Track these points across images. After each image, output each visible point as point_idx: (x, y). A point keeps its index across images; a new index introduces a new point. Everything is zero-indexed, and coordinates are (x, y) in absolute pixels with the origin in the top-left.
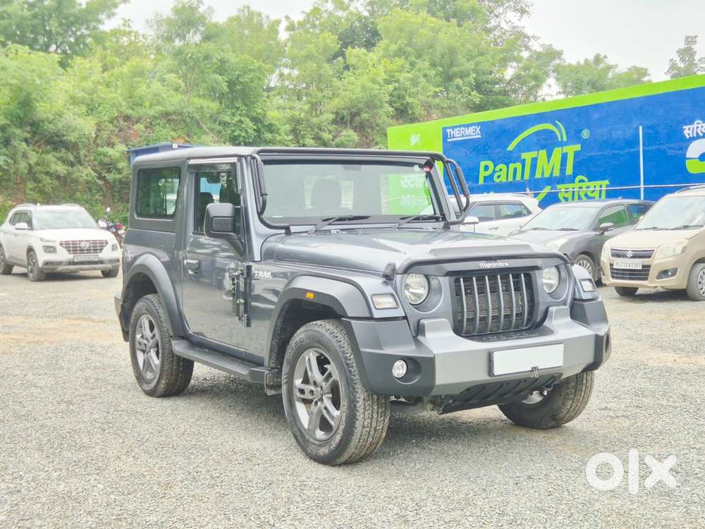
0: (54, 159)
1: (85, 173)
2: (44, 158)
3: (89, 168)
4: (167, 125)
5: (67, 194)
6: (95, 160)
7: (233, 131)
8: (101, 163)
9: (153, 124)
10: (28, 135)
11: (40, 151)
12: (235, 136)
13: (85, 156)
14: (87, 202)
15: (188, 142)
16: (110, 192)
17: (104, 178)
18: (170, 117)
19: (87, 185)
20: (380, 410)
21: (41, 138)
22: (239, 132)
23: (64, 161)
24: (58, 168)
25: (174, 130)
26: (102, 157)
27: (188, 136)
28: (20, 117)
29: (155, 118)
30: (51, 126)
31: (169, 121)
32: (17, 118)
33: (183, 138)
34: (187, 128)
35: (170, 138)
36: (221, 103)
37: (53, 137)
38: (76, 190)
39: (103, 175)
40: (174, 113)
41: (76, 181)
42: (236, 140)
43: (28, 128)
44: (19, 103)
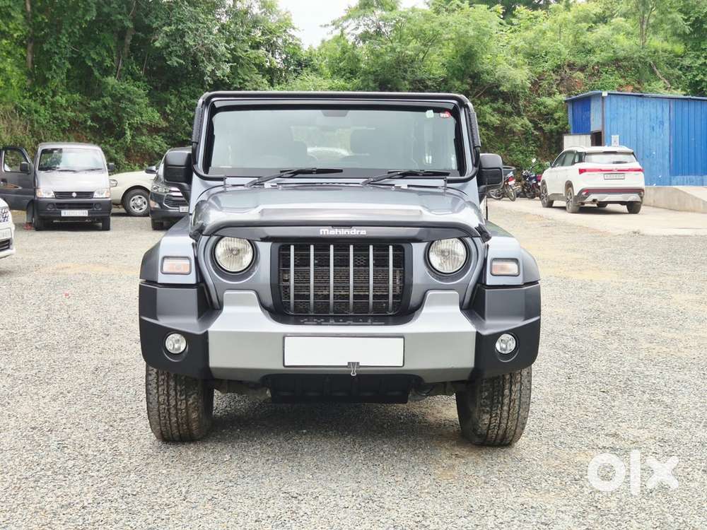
0: (490, 110)
1: (520, 124)
2: (481, 109)
3: (525, 118)
4: (616, 72)
5: (504, 145)
6: (535, 110)
7: (695, 76)
8: (540, 114)
9: (600, 70)
10: (467, 87)
11: (479, 102)
12: (697, 81)
13: (525, 106)
14: (522, 153)
15: (638, 89)
16: (547, 142)
17: (541, 129)
18: (620, 64)
19: (524, 136)
20: (178, 388)
21: (481, 90)
22: (702, 76)
23: (501, 112)
24: (492, 119)
25: (623, 77)
26: (541, 107)
27: (639, 83)
28: (462, 70)
29: (604, 65)
30: (488, 77)
31: (618, 68)
32: (458, 70)
33: (633, 85)
34: (638, 75)
35: (616, 86)
36: (686, 44)
37: (493, 88)
38: (512, 141)
39: (539, 125)
40: (625, 58)
41: (511, 131)
42: (698, 85)
43: (469, 81)
44: (462, 56)
